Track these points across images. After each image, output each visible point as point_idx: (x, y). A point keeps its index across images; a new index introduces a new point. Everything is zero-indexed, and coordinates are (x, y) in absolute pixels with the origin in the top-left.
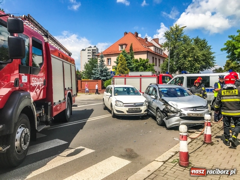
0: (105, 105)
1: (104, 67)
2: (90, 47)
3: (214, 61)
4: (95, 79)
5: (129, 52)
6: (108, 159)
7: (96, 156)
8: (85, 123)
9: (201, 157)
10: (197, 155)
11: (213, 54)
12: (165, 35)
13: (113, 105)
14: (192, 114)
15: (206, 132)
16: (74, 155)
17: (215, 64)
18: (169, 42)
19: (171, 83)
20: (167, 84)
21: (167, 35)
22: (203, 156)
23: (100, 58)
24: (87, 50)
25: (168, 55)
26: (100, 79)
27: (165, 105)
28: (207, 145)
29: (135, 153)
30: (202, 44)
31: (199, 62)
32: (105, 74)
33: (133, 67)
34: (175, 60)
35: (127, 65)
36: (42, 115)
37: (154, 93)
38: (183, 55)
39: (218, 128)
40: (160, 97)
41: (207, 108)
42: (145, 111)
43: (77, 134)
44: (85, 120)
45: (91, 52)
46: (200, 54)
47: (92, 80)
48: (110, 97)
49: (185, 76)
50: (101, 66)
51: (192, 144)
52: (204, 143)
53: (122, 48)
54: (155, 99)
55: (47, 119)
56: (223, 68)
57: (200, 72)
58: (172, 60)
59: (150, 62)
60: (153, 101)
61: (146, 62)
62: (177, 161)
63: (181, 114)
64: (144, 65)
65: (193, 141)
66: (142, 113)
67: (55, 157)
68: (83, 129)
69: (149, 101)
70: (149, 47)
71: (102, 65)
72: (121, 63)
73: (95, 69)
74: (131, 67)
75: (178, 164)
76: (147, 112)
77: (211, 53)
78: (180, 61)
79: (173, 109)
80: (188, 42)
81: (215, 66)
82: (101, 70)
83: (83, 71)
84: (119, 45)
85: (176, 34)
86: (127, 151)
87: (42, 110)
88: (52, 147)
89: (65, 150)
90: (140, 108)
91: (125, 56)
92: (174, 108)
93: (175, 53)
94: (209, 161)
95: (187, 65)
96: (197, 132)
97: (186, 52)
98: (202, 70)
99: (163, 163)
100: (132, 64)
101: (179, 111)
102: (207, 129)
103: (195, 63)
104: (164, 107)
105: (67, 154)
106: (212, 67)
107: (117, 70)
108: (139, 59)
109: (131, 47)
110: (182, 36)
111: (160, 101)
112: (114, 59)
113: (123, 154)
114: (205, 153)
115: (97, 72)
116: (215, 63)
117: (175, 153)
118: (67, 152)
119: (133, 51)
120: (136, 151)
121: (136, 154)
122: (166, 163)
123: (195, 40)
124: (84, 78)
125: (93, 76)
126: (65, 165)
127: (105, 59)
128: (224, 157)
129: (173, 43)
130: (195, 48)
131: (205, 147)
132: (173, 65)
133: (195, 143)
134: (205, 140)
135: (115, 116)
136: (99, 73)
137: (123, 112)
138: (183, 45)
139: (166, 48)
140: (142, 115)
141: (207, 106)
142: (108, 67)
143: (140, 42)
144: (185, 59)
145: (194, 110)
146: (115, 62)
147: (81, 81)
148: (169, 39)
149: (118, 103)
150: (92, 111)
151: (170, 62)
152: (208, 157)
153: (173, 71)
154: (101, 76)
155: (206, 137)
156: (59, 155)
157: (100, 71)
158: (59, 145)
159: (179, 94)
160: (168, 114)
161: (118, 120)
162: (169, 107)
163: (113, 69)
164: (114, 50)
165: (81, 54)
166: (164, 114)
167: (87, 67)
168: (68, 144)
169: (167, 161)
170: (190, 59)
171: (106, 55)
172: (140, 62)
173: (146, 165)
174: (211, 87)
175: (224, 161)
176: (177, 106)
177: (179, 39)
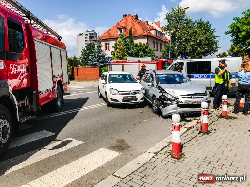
0: (100, 93)
1: (102, 53)
2: (88, 31)
3: (217, 46)
4: (92, 66)
5: (128, 36)
6: (97, 151)
7: (84, 148)
8: (76, 113)
9: (195, 148)
10: (191, 145)
11: (216, 38)
12: (166, 17)
13: (107, 93)
14: (190, 101)
15: (203, 121)
16: (61, 147)
17: (218, 49)
18: (170, 25)
19: (170, 69)
20: (167, 70)
21: (168, 17)
22: (198, 146)
23: (97, 43)
24: (84, 34)
25: (169, 39)
26: (98, 65)
27: (161, 92)
28: (203, 134)
29: (126, 144)
30: (205, 27)
31: (202, 47)
32: (103, 60)
33: (133, 53)
34: (177, 44)
35: (125, 50)
36: (26, 105)
37: (151, 79)
38: (185, 39)
39: (217, 115)
40: (156, 85)
41: (206, 95)
42: (141, 99)
43: (66, 124)
44: (78, 109)
45: (89, 36)
46: (202, 38)
47: (89, 66)
48: (104, 85)
49: (185, 61)
50: (98, 52)
51: (188, 134)
52: (200, 132)
53: (121, 31)
54: (152, 86)
55: (32, 109)
56: (227, 53)
57: (203, 57)
58: (174, 44)
59: (151, 47)
60: (150, 88)
61: (146, 47)
62: (170, 152)
63: (178, 102)
64: (144, 51)
65: (189, 130)
66: (138, 101)
67: (40, 150)
68: (74, 119)
69: (146, 88)
70: (150, 31)
71: (100, 51)
72: (119, 49)
73: (91, 54)
74: (130, 52)
75: (170, 155)
76: (143, 100)
77: (214, 37)
78: (182, 45)
79: (169, 97)
80: (190, 25)
81: (218, 51)
82: (98, 55)
83: (80, 58)
84: (118, 29)
85: (178, 16)
86: (118, 142)
87: (26, 99)
88: (37, 139)
89: (52, 142)
90: (136, 96)
91: (124, 40)
92: (171, 96)
93: (177, 37)
94: (203, 151)
95: (189, 50)
96: (194, 121)
97: (188, 35)
98: (205, 55)
99: (155, 154)
100: (131, 49)
101: (176, 98)
102: (203, 117)
103: (197, 47)
104: (161, 94)
105: (53, 147)
106: (216, 52)
107: (116, 56)
108: (138, 44)
109: (131, 31)
110: (184, 19)
111: (157, 88)
112: (112, 44)
113: (113, 146)
114: (200, 143)
115: (95, 58)
116: (219, 47)
117: (168, 143)
118: (53, 144)
119: (133, 35)
120: (127, 142)
121: (128, 145)
122: (158, 154)
123: (198, 23)
124: (81, 65)
125: (90, 62)
126: (49, 158)
127: (103, 44)
128: (219, 147)
129: (175, 26)
130: (198, 32)
131: (201, 136)
132: (174, 50)
133: (191, 132)
134: (201, 129)
135: (110, 105)
136: (97, 59)
137: (117, 101)
138: (186, 29)
139: (168, 32)
140: (138, 103)
141: (205, 93)
142: (106, 53)
143: (140, 26)
144: (187, 43)
145: (191, 98)
146: (113, 47)
147: (77, 68)
148: (170, 22)
149: (112, 91)
150: (86, 99)
151: (171, 47)
152: (203, 147)
153: (174, 56)
154: (99, 62)
155: (202, 126)
156: (44, 148)
157: (98, 57)
158: (45, 136)
159: (178, 80)
160: (165, 102)
161: (113, 109)
162: (166, 95)
163: (112, 54)
164: (113, 35)
165: (78, 39)
166: (160, 102)
167: (84, 52)
168: (56, 136)
169: (159, 152)
170: (192, 43)
171: (103, 40)
172: (140, 47)
173: (136, 157)
174: (212, 73)
175: (218, 151)
176: (174, 93)
177: (181, 22)
